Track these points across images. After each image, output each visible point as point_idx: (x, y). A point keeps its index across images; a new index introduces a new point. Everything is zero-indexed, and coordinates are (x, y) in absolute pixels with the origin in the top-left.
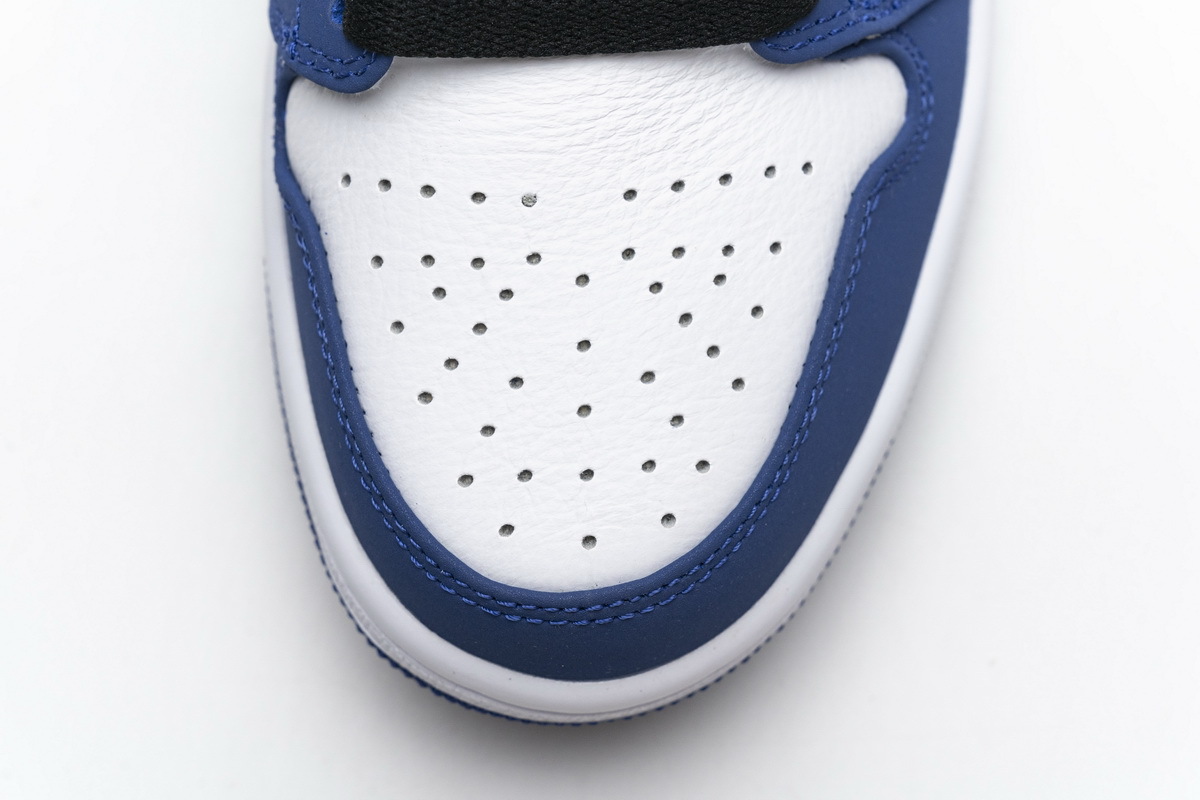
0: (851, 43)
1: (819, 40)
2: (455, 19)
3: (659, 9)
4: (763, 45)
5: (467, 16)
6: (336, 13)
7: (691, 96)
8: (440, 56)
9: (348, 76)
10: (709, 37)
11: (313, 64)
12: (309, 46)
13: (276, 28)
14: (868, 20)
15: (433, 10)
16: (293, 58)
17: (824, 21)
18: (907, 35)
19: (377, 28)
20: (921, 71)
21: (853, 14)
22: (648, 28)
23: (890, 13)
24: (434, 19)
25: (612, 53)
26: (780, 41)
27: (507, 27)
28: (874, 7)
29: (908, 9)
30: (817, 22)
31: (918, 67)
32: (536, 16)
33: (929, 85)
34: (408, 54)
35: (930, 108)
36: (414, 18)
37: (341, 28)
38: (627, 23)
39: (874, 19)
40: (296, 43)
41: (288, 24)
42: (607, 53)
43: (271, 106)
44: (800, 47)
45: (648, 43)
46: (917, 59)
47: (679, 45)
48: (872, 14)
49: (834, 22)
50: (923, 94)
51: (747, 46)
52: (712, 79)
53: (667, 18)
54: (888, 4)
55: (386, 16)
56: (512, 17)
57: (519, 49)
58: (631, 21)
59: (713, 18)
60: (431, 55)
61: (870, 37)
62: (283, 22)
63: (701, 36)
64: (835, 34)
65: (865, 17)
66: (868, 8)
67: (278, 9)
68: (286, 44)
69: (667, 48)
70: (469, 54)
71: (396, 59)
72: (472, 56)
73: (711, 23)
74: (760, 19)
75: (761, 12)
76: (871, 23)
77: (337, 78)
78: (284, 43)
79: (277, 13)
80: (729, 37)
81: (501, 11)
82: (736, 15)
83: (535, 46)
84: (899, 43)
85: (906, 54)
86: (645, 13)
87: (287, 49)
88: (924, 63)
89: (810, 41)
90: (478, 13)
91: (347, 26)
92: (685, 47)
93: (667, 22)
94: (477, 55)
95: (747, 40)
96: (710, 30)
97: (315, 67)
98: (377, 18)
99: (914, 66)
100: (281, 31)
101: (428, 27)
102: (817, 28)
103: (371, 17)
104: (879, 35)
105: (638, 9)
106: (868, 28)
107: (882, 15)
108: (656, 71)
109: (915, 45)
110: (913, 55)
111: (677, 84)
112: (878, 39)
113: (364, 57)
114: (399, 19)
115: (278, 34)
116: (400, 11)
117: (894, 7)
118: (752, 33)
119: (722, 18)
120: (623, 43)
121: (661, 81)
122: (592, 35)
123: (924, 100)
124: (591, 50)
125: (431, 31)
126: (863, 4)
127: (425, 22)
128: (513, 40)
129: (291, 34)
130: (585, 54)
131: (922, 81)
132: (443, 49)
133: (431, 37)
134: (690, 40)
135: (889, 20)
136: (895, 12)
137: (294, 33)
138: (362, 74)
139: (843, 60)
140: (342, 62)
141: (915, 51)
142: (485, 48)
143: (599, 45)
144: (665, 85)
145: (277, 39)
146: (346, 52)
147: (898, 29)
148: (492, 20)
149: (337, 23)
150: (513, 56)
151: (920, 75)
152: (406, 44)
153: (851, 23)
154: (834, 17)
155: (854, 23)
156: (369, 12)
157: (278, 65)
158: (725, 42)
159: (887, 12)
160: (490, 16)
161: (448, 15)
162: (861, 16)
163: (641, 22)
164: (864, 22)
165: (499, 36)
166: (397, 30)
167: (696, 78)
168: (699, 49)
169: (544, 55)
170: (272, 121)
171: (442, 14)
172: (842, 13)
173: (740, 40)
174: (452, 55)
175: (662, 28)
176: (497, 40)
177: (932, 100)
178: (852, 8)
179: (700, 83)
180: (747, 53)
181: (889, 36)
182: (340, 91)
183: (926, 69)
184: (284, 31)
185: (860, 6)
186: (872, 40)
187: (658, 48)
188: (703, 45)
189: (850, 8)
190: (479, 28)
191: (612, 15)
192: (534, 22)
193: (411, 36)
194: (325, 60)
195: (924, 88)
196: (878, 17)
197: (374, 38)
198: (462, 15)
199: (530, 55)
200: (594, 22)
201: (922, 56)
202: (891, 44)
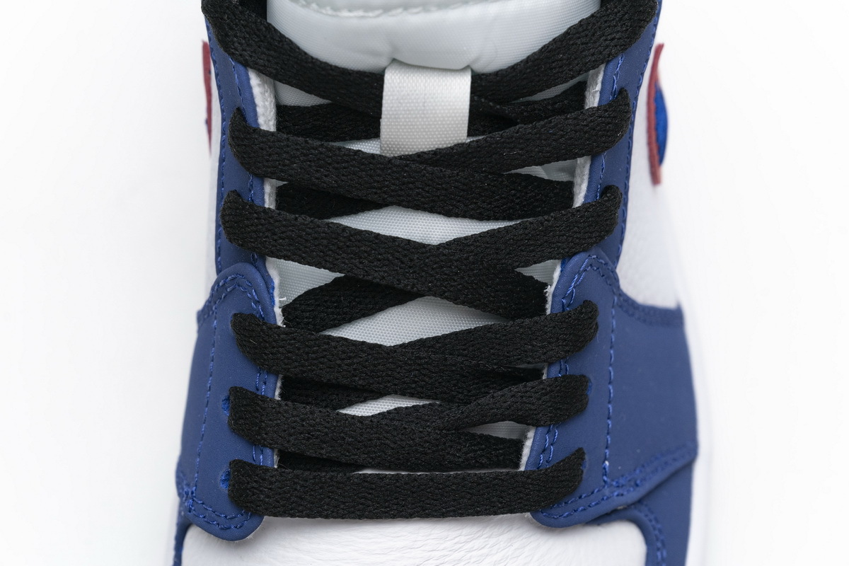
0: (605, 512)
1: (582, 510)
2: (312, 490)
3: (464, 486)
4: (541, 515)
5: (321, 488)
6: (224, 481)
7: (485, 551)
8: (299, 517)
9: (230, 528)
10: (500, 508)
11: (204, 517)
12: (203, 504)
13: (180, 486)
14: (618, 495)
15: (295, 483)
16: (190, 512)
17: (585, 497)
18: (646, 505)
19: (254, 495)
20: (657, 532)
21: (607, 491)
22: (454, 500)
23: (634, 490)
24: (296, 489)
25: (427, 517)
26: (553, 511)
27: (350, 497)
28: (623, 486)
29: (647, 486)
30: (580, 497)
31: (654, 529)
32: (372, 489)
33: (663, 542)
34: (275, 515)
35: (663, 559)
36: (281, 488)
37: (227, 492)
38: (439, 497)
39: (622, 495)
40: (193, 500)
41: (188, 485)
42: (424, 517)
43: (172, 543)
44: (568, 516)
45: (454, 511)
46: (654, 523)
47: (478, 514)
48: (621, 491)
49: (592, 497)
50: (658, 549)
51: (528, 515)
52: (501, 537)
53: (469, 493)
54: (632, 483)
55: (261, 486)
56: (354, 489)
57: (358, 513)
58: (442, 495)
59: (503, 494)
60: (292, 516)
61: (619, 508)
62: (185, 482)
63: (494, 507)
64: (593, 506)
65: (616, 494)
66: (618, 487)
67: (182, 472)
68: (186, 500)
69: (468, 515)
70: (321, 516)
71: (266, 518)
72: (323, 517)
73: (502, 498)
74: (538, 496)
75: (539, 491)
76: (620, 498)
77: (222, 529)
78: (184, 499)
79: (181, 475)
80: (515, 508)
81: (346, 486)
82: (520, 492)
83: (370, 512)
84: (640, 511)
85: (645, 519)
86: (453, 490)
87: (186, 504)
88: (659, 526)
89: (575, 511)
90: (329, 486)
91: (231, 491)
92: (482, 515)
93: (469, 496)
94: (327, 517)
95: (528, 511)
96: (501, 503)
97: (206, 519)
98: (253, 487)
99: (651, 529)
100: (183, 489)
101: (291, 495)
102: (580, 501)
103: (249, 486)
104: (625, 506)
105: (448, 486)
106: (618, 502)
107: (628, 491)
108: (460, 531)
109: (652, 513)
110: (651, 521)
111: (474, 541)
112: (625, 509)
113: (242, 515)
114: (270, 489)
115: (181, 491)
116: (271, 483)
117: (637, 485)
118: (531, 506)
119: (510, 494)
120: (436, 511)
121: (463, 539)
122: (413, 504)
123: (659, 554)
124: (412, 515)
125: (293, 499)
126: (614, 483)
127: (289, 492)
128: (354, 507)
129: (190, 493)
130: (407, 518)
131: (657, 540)
132: (302, 512)
133: (293, 503)
134: (486, 510)
135: (633, 495)
136: (638, 489)
137: (192, 493)
138: (240, 527)
139: (599, 525)
140: (226, 517)
141: (652, 517)
142: (333, 512)
143: (418, 512)
144: (466, 542)
145: (180, 495)
146: (229, 510)
147: (640, 501)
148: (339, 491)
149: (224, 488)
150: (353, 518)
151: (656, 536)
152: (275, 507)
153: (605, 498)
154: (593, 493)
155: (608, 498)
156: (248, 483)
157: (180, 513)
158: (512, 512)
159: (632, 489)
160: (338, 488)
161: (307, 487)
162: (612, 493)
163: (450, 496)
164: (615, 498)
165: (344, 503)
166: (268, 497)
167: (489, 537)
168: (492, 516)
169: (377, 518)
170: (172, 553)
171: (302, 486)
172: (598, 491)
173: (522, 510)
174: (308, 516)
175: (466, 500)
176: (342, 506)
177: (665, 554)
178: (606, 487)
179: (492, 541)
180: (528, 521)
181: (633, 507)
182: (223, 538)
183: (660, 531)
184: (185, 490)
185: (612, 485)
186: (620, 510)
187: (461, 515)
188: (496, 513)
189: (604, 487)
190: (329, 497)
191: (429, 490)
192: (370, 494)
193: (278, 502)
194: (213, 515)
195: (659, 544)
196: (625, 493)
197: (251, 502)
198: (317, 487)
199: (367, 518)
200: (415, 495)
201: (657, 520)
202: (635, 513)
